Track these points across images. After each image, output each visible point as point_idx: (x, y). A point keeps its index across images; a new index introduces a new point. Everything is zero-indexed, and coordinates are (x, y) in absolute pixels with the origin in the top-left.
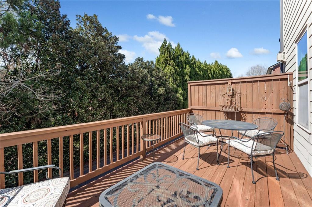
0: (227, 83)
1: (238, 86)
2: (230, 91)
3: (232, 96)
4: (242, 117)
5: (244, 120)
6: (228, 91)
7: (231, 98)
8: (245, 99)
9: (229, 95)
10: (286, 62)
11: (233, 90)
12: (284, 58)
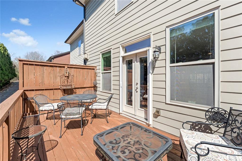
0: (64, 67)
1: (72, 70)
2: (67, 73)
3: (68, 77)
4: (74, 92)
5: (75, 93)
6: (65, 73)
7: (67, 78)
8: (76, 79)
9: (66, 77)
10: (88, 60)
11: (69, 73)
12: (88, 57)
